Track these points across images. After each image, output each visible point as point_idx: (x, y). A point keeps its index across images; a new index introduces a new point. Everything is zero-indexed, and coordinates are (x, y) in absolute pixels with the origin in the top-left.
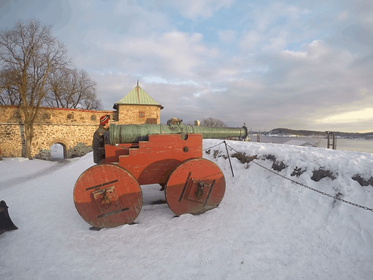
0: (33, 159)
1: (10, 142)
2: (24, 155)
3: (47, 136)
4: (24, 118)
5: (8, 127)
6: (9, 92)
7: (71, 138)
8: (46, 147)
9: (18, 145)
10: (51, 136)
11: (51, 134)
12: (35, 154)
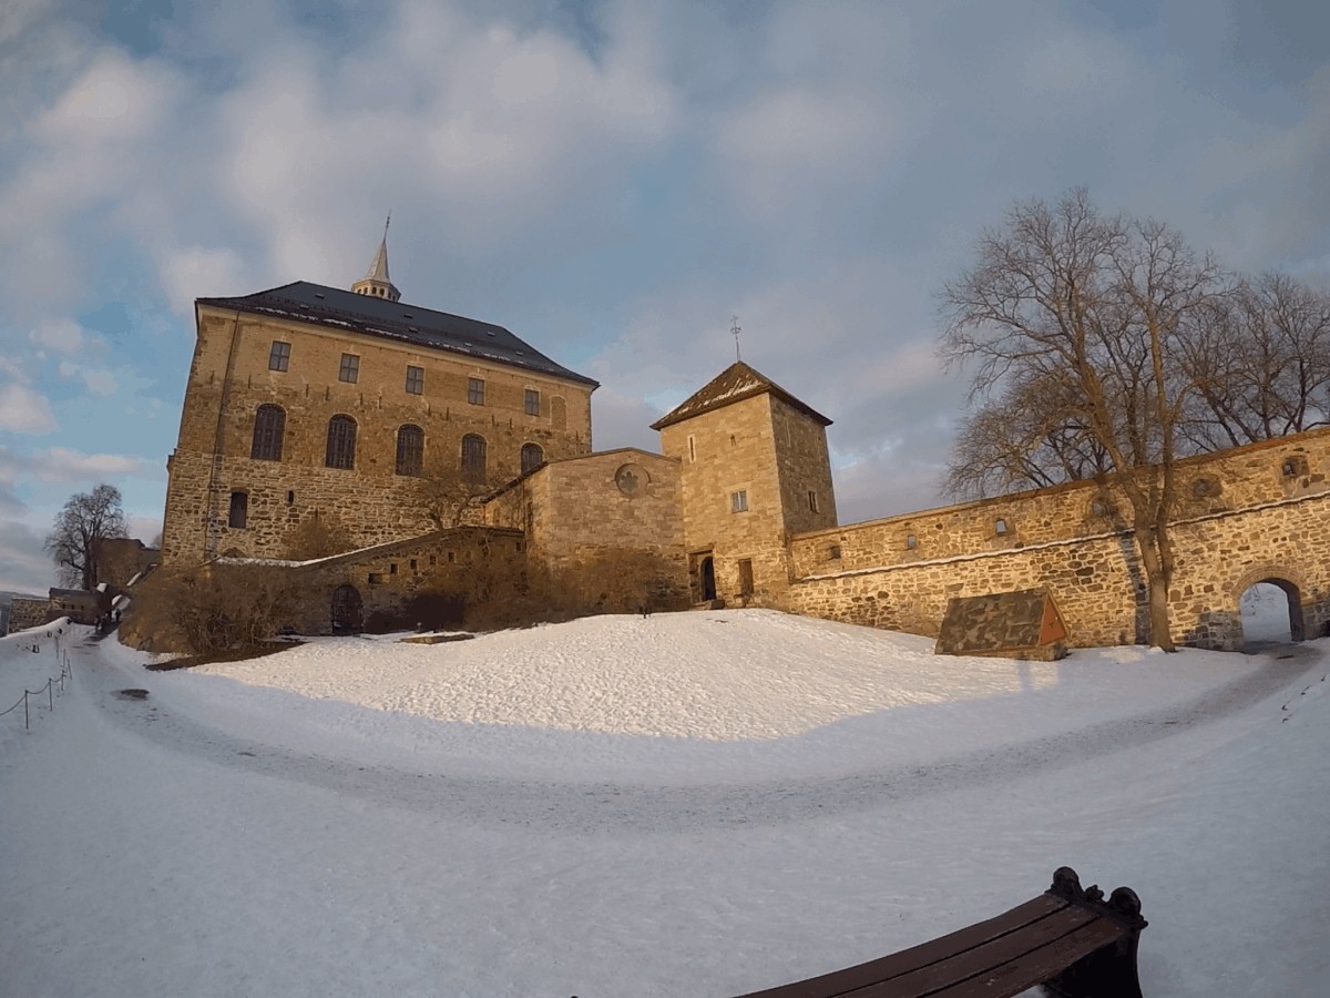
0: (1177, 648)
1: (1094, 596)
2: (1144, 638)
3: (1223, 559)
4: (1128, 513)
5: (1083, 551)
6: (1055, 446)
7: (1316, 555)
8: (1220, 601)
9: (1121, 605)
10: (1238, 556)
11: (1235, 552)
12: (1184, 632)
